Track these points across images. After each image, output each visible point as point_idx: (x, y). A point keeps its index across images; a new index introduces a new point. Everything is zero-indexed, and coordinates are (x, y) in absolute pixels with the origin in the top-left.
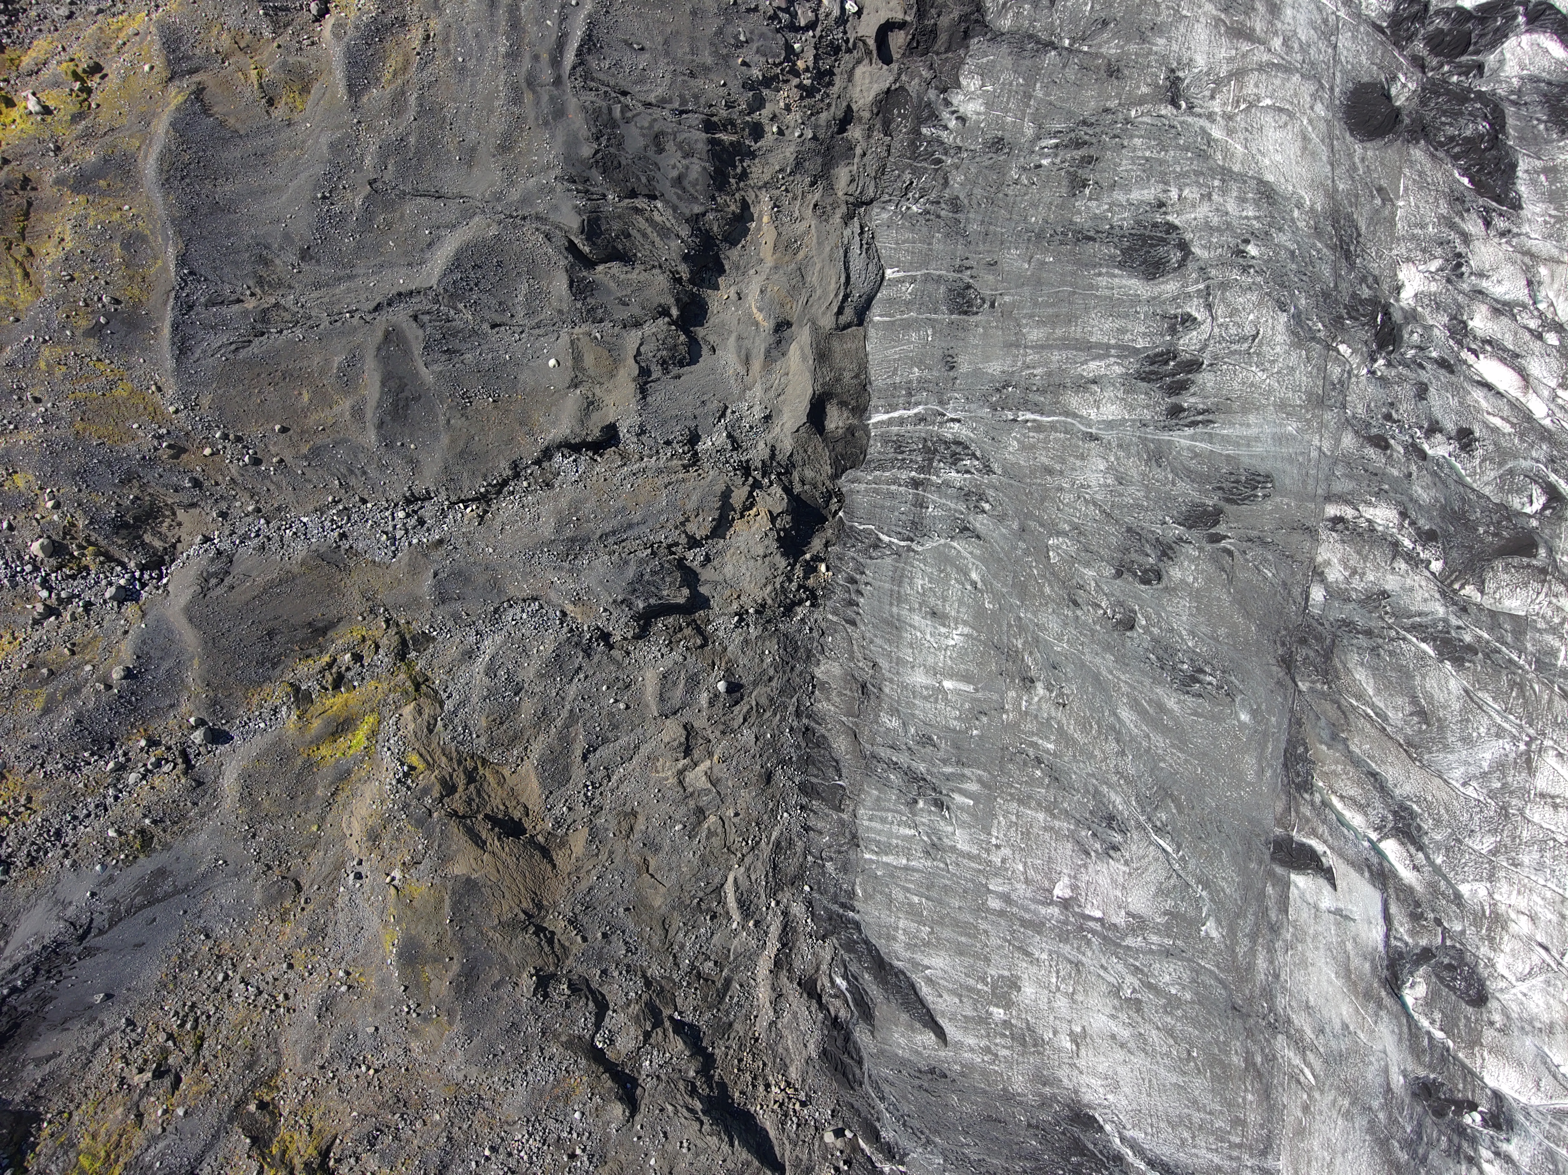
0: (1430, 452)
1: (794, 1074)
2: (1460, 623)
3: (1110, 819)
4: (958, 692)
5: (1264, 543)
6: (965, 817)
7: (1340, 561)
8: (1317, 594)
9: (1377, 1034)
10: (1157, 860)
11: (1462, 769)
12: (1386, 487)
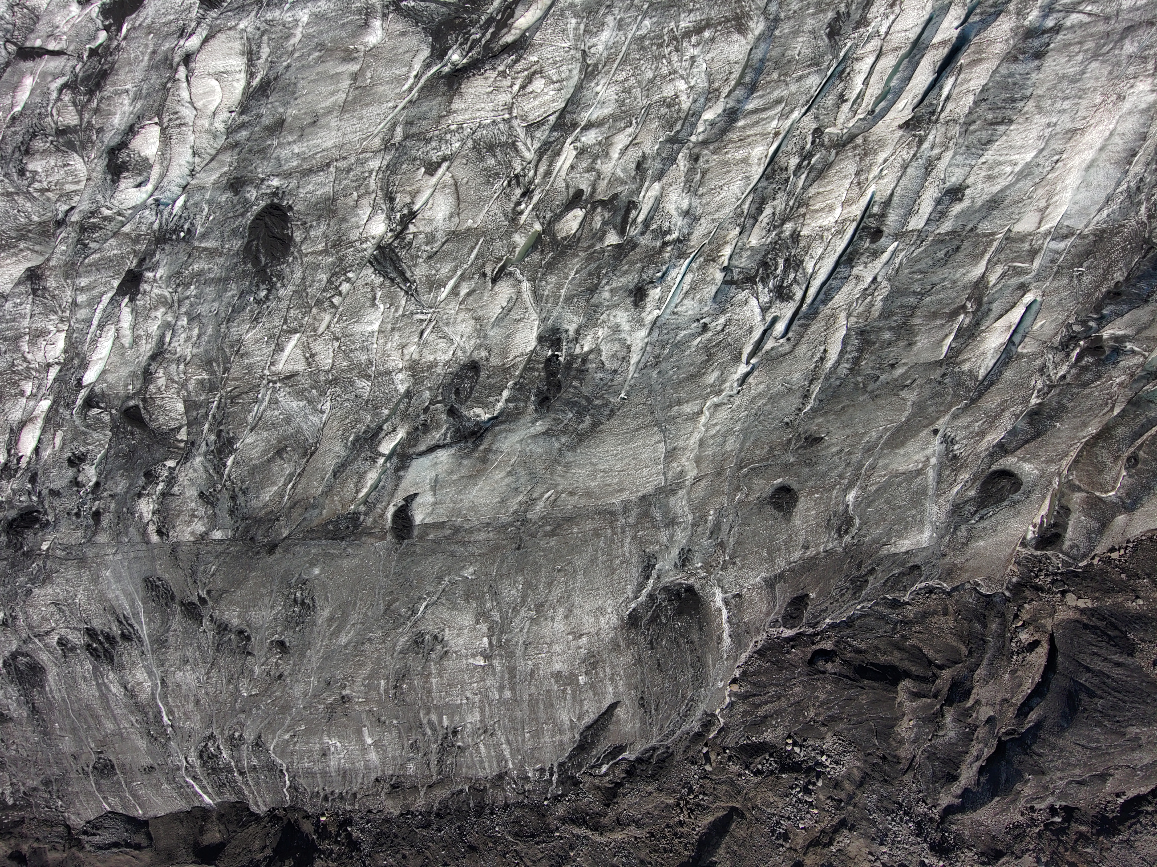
0: (94, 480)
1: (671, 801)
2: (204, 444)
3: (416, 642)
4: (371, 736)
5: (193, 573)
6: (457, 718)
7: (188, 526)
8: (217, 535)
9: (510, 450)
10: (433, 613)
11: (311, 418)
12: (125, 509)
